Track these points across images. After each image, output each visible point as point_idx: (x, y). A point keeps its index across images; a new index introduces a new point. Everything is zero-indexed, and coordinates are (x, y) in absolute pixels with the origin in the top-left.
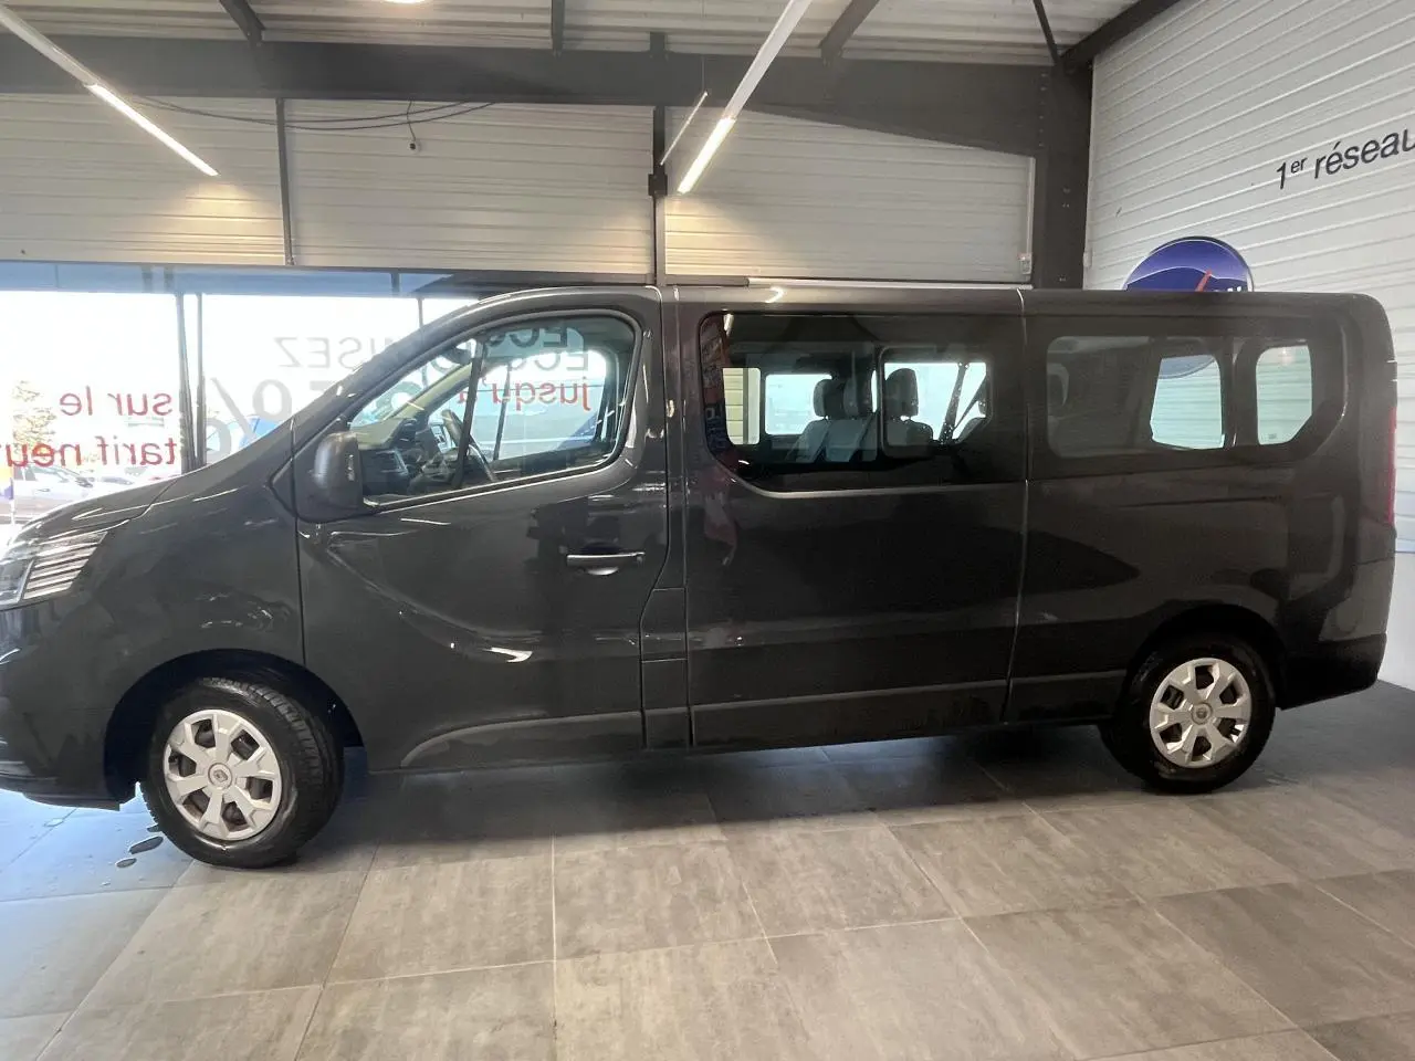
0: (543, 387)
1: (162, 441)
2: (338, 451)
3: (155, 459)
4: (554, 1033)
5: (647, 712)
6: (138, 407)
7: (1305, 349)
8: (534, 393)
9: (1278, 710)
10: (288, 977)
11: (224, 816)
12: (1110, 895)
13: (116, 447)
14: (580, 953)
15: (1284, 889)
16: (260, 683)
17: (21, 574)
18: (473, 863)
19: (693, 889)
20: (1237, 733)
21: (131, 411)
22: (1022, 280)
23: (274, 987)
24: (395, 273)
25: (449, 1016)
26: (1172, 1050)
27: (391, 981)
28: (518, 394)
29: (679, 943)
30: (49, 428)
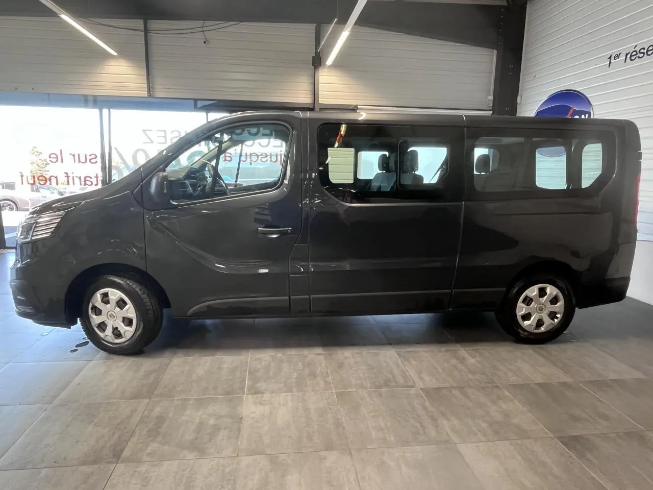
0: (261, 155)
1: (93, 175)
2: (159, 180)
3: (90, 183)
4: (241, 421)
5: (292, 297)
6: (83, 160)
7: (600, 145)
8: (258, 157)
9: (577, 309)
10: (136, 396)
11: (113, 332)
12: (486, 383)
13: (73, 177)
14: (256, 393)
15: (564, 384)
16: (128, 278)
17: (31, 229)
18: (216, 357)
19: (307, 371)
20: (557, 318)
21: (80, 161)
22: (488, 109)
23: (131, 399)
24: (196, 100)
25: (199, 414)
26: (497, 442)
27: (178, 400)
28: (251, 158)
29: (297, 392)
30: (46, 169)
